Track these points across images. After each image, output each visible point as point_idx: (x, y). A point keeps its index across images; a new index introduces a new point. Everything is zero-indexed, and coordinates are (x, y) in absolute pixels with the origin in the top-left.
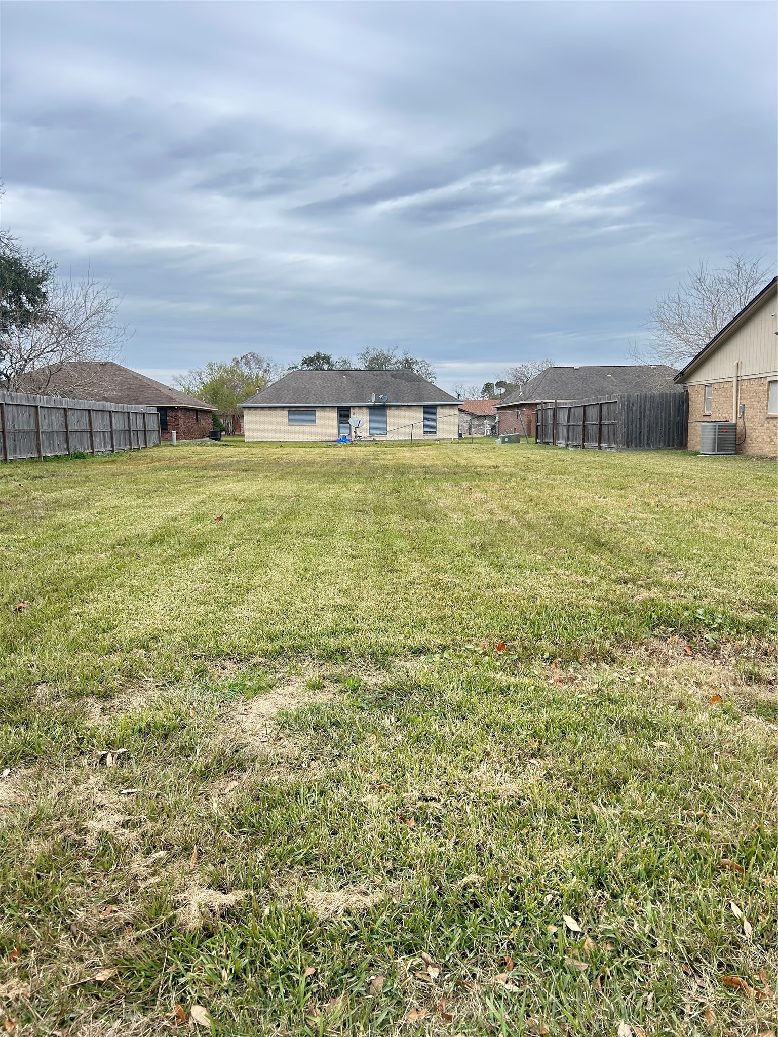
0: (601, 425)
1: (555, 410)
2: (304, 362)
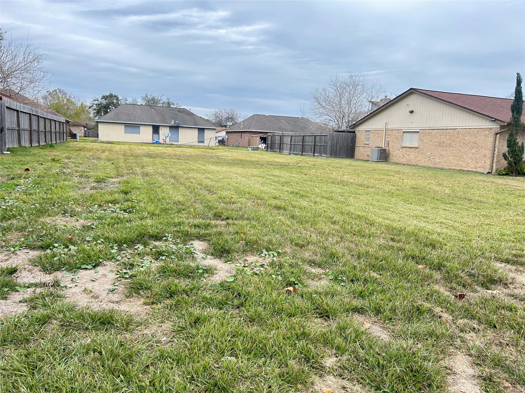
0: (315, 145)
1: (281, 137)
2: (103, 97)
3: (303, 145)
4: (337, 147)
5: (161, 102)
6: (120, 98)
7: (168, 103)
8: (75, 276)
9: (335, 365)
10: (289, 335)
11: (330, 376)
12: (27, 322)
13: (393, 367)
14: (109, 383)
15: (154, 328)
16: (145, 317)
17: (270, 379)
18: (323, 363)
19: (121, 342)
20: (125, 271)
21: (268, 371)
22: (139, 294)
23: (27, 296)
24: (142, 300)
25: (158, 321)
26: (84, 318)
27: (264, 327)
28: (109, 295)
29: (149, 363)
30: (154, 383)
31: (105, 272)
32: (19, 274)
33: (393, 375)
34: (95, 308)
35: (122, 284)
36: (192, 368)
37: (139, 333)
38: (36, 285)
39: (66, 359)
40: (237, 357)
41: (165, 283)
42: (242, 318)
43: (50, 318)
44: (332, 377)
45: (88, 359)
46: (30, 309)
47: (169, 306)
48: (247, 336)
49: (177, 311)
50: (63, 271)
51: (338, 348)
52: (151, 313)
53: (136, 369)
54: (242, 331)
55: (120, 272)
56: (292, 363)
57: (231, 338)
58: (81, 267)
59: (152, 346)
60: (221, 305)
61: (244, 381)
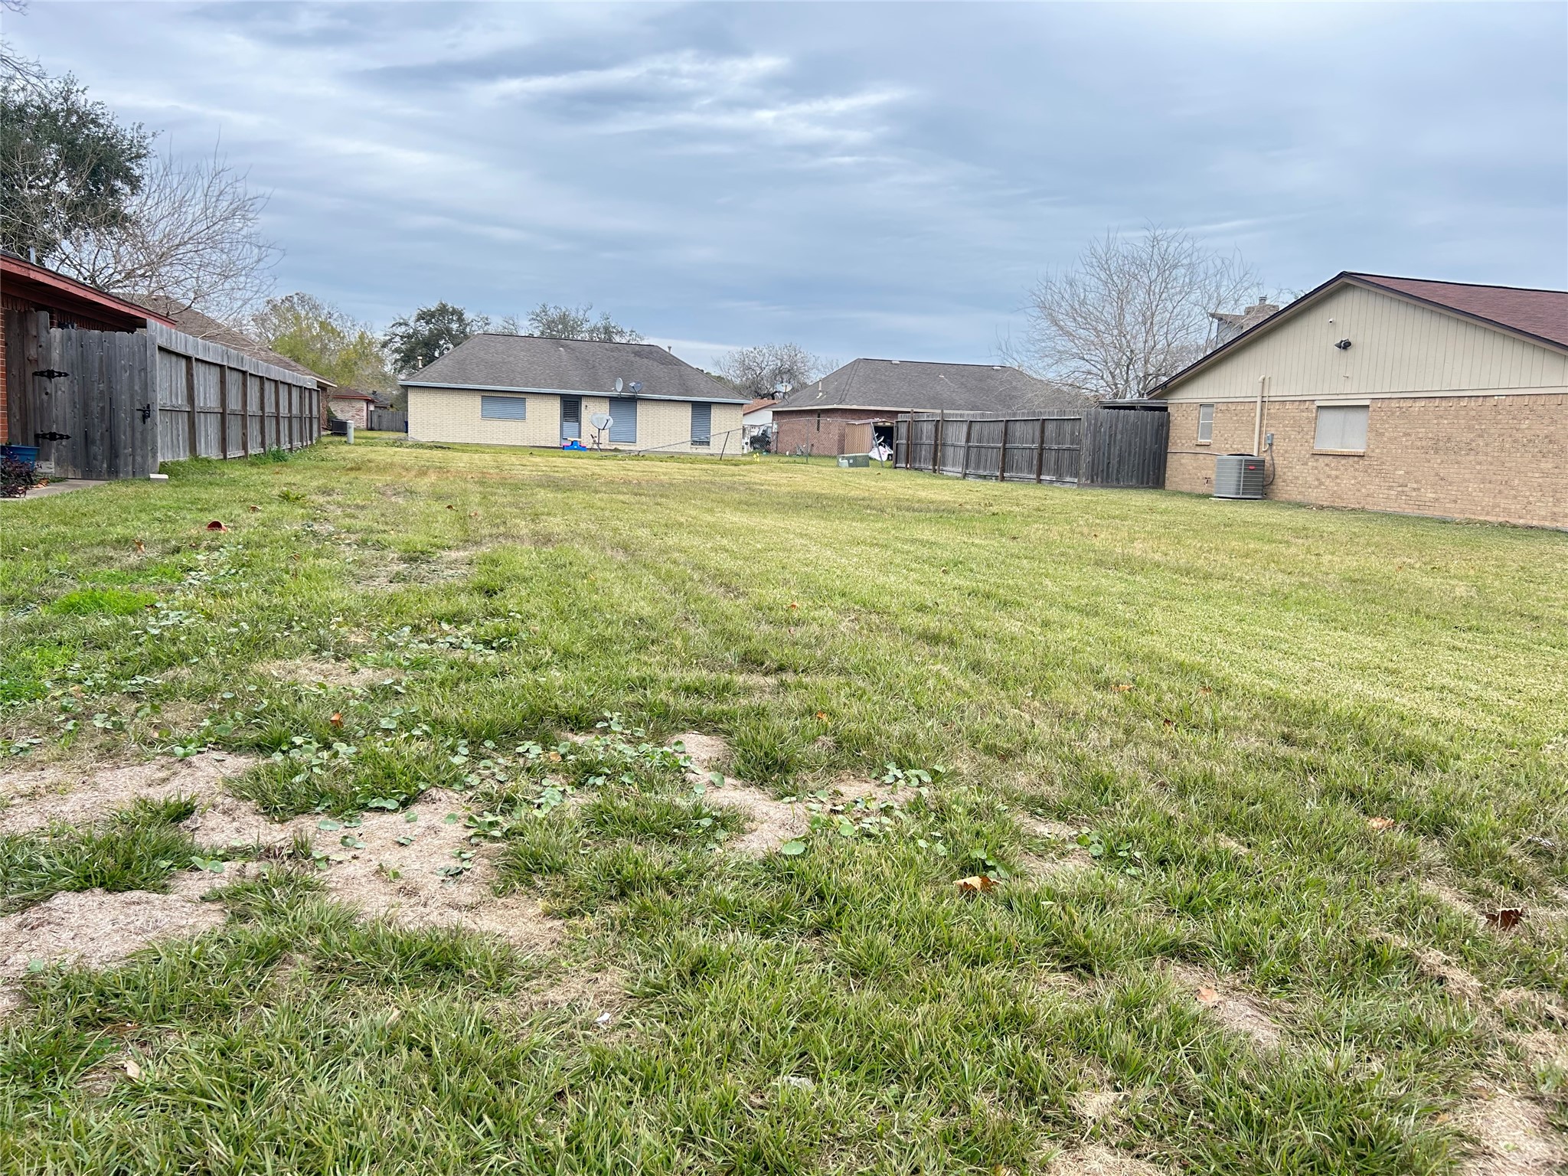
0: (1042, 449)
1: (939, 425)
2: (420, 318)
3: (1005, 449)
4: (1109, 454)
5: (586, 326)
6: (468, 316)
7: (607, 330)
8: (351, 831)
9: (1113, 1113)
10: (971, 1018)
11: (1098, 1146)
12: (223, 956)
13: (1293, 1128)
14: (454, 1137)
15: (577, 984)
16: (549, 954)
17: (917, 1147)
18: (1076, 1105)
19: (483, 1023)
20: (490, 818)
21: (908, 1123)
22: (530, 884)
23: (221, 884)
24: (541, 904)
25: (585, 964)
26: (380, 950)
27: (896, 993)
28: (446, 886)
29: (564, 1084)
30: (580, 1142)
31: (436, 821)
32: (200, 820)
33: (1294, 1151)
34: (410, 922)
35: (483, 856)
36: (688, 1105)
37: (533, 997)
38: (245, 853)
39: (331, 1066)
40: (816, 1078)
41: (604, 854)
42: (831, 964)
43: (286, 946)
44: (1102, 1151)
45: (392, 1067)
46: (231, 921)
47: (617, 922)
48: (845, 1019)
49: (640, 936)
50: (318, 814)
51: (1121, 1063)
52: (567, 942)
53: (528, 1099)
54: (832, 1001)
55: (475, 822)
56: (980, 1101)
57: (800, 1021)
58: (366, 805)
59: (571, 1036)
60: (767, 923)
61: (840, 1150)
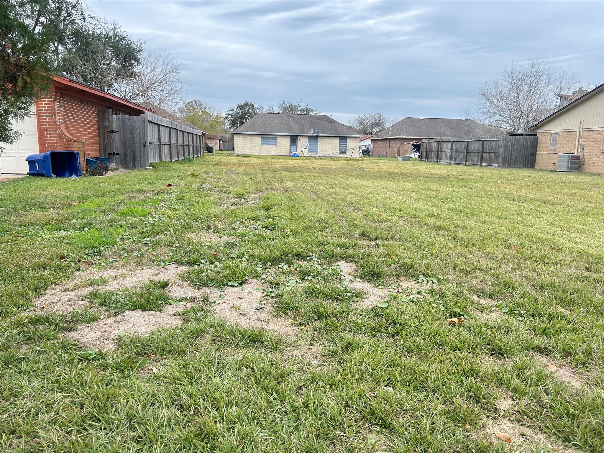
0: (482, 153)
3: (467, 153)
4: (511, 154)
5: (299, 109)
6: (256, 106)
7: (307, 110)
8: (222, 293)
9: (512, 409)
10: (454, 370)
11: (506, 420)
12: (182, 334)
13: (587, 418)
14: (263, 399)
15: (304, 350)
16: (293, 338)
17: (433, 415)
18: (497, 404)
19: (271, 361)
20: (271, 290)
21: (430, 406)
22: (286, 314)
23: (179, 310)
24: (290, 321)
25: (307, 343)
26: (235, 334)
27: (424, 359)
28: (256, 313)
29: (302, 383)
30: (308, 404)
31: (252, 290)
32: (171, 288)
33: (587, 427)
34: (244, 325)
35: (269, 303)
36: (347, 394)
37: (289, 353)
38: (187, 299)
39: (220, 373)
40: (394, 388)
41: (312, 304)
42: (399, 348)
43: (203, 332)
44: (508, 422)
45: (241, 374)
46: (184, 322)
47: (318, 329)
48: (405, 367)
49: (326, 334)
50: (211, 287)
51: (515, 390)
52: (300, 335)
53: (289, 388)
54: (400, 361)
55: (266, 291)
56: (458, 400)
57: (387, 367)
58: (227, 284)
59: (303, 368)
60: (374, 332)
61: (404, 414)
